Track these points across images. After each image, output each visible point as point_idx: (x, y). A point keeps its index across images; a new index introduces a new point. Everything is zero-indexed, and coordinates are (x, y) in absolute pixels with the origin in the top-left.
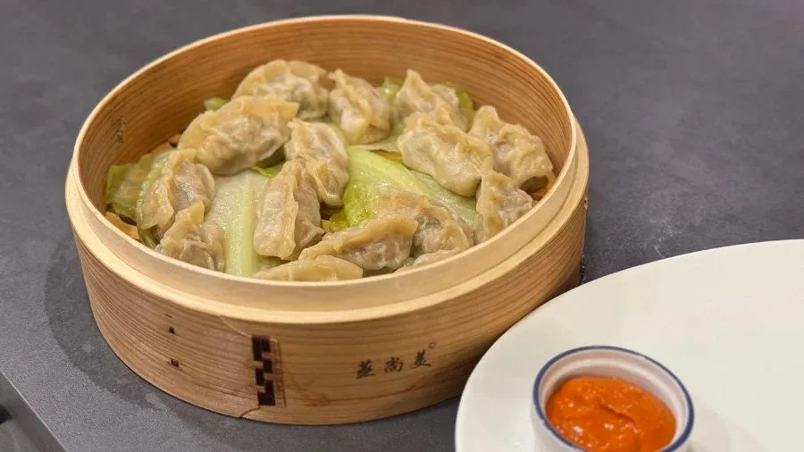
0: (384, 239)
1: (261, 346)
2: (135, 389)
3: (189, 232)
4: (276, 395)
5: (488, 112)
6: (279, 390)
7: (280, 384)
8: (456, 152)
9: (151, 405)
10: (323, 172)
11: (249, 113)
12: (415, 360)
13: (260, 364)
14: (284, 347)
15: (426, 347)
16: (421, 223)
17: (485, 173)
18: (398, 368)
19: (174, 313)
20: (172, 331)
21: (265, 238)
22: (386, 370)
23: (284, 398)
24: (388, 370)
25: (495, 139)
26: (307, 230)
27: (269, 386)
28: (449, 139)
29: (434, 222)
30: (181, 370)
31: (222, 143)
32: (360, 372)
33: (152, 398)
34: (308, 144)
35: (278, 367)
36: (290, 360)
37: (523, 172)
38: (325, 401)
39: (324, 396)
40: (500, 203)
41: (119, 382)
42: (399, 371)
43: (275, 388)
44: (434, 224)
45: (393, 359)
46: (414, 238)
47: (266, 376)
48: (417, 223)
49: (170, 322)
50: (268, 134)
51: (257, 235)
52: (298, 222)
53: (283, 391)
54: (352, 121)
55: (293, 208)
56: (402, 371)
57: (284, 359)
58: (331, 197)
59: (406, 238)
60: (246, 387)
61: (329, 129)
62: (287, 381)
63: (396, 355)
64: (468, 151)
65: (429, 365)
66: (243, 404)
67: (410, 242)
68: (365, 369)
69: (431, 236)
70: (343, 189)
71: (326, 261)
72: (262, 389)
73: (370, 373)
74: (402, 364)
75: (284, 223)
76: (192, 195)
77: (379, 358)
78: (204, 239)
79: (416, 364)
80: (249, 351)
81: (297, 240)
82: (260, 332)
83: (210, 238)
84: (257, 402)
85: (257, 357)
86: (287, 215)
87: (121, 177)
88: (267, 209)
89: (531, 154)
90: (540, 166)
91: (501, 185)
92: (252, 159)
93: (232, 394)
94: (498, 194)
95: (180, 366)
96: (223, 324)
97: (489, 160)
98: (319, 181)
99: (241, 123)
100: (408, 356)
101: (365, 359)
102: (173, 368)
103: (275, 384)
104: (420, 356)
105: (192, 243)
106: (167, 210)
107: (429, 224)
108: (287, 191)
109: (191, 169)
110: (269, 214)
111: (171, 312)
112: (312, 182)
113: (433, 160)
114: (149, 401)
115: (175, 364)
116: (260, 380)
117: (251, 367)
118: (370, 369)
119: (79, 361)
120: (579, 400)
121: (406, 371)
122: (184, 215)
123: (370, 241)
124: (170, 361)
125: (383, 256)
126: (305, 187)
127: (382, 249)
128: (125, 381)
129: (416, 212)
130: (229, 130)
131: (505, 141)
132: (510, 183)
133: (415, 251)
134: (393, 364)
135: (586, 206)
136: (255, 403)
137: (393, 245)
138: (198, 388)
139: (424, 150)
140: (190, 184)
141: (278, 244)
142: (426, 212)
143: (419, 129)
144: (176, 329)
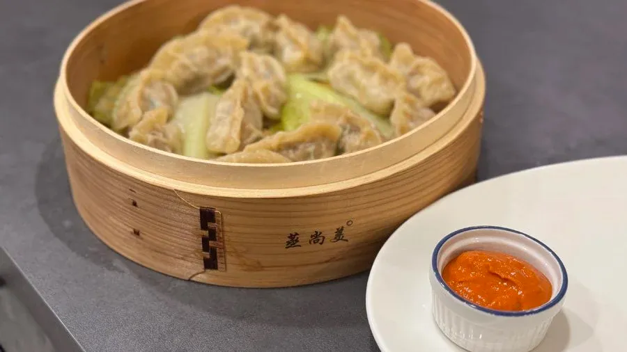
0: (313, 141)
1: (207, 216)
2: (104, 255)
3: (153, 129)
4: (219, 261)
5: (403, 49)
6: (221, 256)
7: (222, 251)
8: (375, 79)
9: (115, 269)
10: (265, 90)
11: (208, 43)
12: (334, 235)
13: (206, 233)
14: (227, 218)
15: (344, 225)
16: (344, 129)
17: (398, 95)
18: (320, 241)
19: (138, 189)
20: (135, 204)
21: (215, 137)
22: (310, 243)
23: (225, 264)
24: (312, 242)
25: (408, 70)
26: (250, 132)
27: (213, 252)
28: (370, 69)
29: (355, 129)
30: (142, 239)
31: (184, 67)
32: (288, 243)
33: (117, 263)
34: (255, 70)
35: (221, 236)
36: (232, 229)
37: (430, 96)
38: (259, 267)
39: (259, 263)
40: (411, 118)
41: (90, 249)
42: (321, 244)
43: (218, 254)
44: (355, 131)
45: (317, 232)
46: (339, 142)
47: (211, 243)
48: (340, 130)
49: (134, 196)
50: (223, 62)
51: (210, 134)
52: (243, 126)
53: (225, 257)
54: (292, 55)
55: (239, 113)
56: (323, 245)
57: (227, 228)
58: (272, 111)
59: (331, 142)
60: (193, 253)
61: (273, 61)
62: (228, 248)
63: (318, 229)
64: (386, 78)
65: (347, 241)
66: (191, 268)
67: (334, 145)
68: (293, 240)
69: (351, 140)
70: (282, 106)
71: (264, 153)
72: (207, 255)
73: (298, 244)
74: (324, 238)
75: (232, 124)
76: (158, 103)
77: (305, 233)
78: (165, 136)
79: (335, 238)
80: (197, 221)
81: (242, 139)
82: (207, 204)
83: (171, 136)
84: (203, 267)
85: (204, 227)
86: (234, 119)
87: (101, 93)
88: (219, 115)
89: (437, 82)
90: (444, 90)
91: (411, 104)
92: (209, 82)
93: (182, 259)
94: (409, 111)
95: (141, 235)
96: (176, 197)
97: (402, 84)
98: (262, 97)
99: (201, 52)
100: (329, 232)
101: (293, 231)
102: (134, 237)
103: (218, 250)
104: (340, 232)
105: (155, 137)
106: (136, 112)
107: (351, 131)
108: (235, 101)
109: (159, 85)
110: (220, 120)
111: (134, 187)
112: (256, 97)
113: (357, 86)
114: (114, 264)
115: (137, 233)
116: (206, 247)
117: (198, 236)
118: (297, 241)
119: (59, 233)
120: (470, 267)
121: (327, 244)
122: (150, 115)
123: (301, 142)
124: (132, 230)
125: (312, 154)
126: (251, 100)
127: (311, 148)
128: (95, 249)
129: (341, 121)
130: (191, 56)
131: (416, 72)
132: (419, 104)
133: (339, 151)
134: (317, 238)
135: (482, 120)
136: (201, 267)
137: (321, 147)
138: (155, 254)
139: (350, 78)
140: (157, 96)
141: (225, 142)
142: (349, 120)
143: (346, 62)
144: (138, 204)
